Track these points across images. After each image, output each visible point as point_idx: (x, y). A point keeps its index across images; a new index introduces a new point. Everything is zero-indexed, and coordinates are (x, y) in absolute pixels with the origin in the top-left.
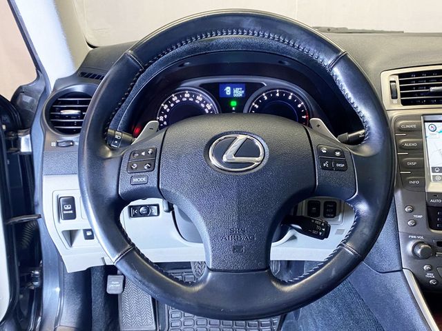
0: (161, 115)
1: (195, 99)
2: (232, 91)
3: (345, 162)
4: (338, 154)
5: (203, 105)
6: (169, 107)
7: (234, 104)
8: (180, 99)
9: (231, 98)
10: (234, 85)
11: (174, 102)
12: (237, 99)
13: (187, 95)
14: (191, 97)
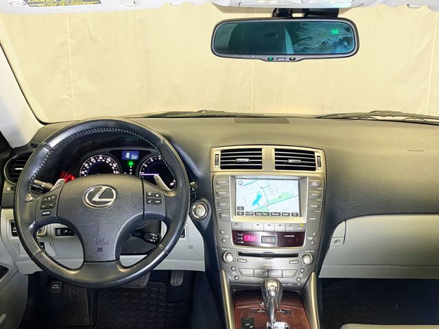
0: (83, 170)
1: (106, 160)
2: (130, 156)
3: (160, 200)
4: (157, 195)
5: (111, 164)
6: (89, 165)
7: (131, 164)
8: (96, 160)
9: (130, 160)
10: (132, 152)
11: (92, 162)
12: (133, 161)
13: (101, 158)
14: (103, 159)
